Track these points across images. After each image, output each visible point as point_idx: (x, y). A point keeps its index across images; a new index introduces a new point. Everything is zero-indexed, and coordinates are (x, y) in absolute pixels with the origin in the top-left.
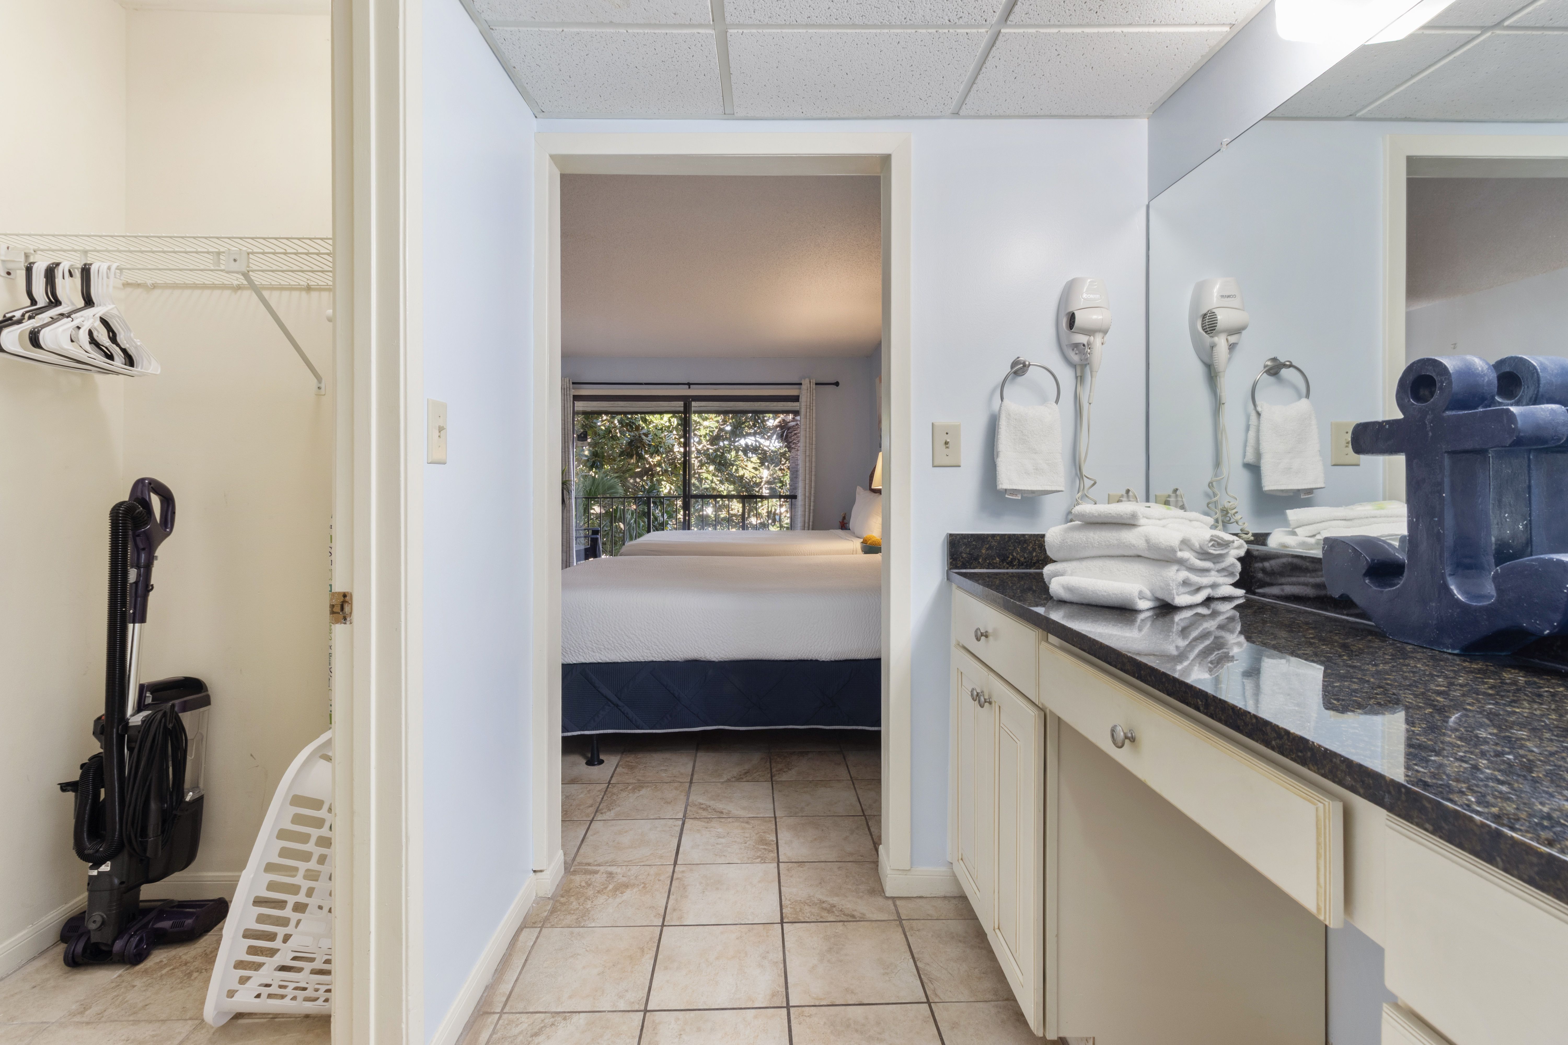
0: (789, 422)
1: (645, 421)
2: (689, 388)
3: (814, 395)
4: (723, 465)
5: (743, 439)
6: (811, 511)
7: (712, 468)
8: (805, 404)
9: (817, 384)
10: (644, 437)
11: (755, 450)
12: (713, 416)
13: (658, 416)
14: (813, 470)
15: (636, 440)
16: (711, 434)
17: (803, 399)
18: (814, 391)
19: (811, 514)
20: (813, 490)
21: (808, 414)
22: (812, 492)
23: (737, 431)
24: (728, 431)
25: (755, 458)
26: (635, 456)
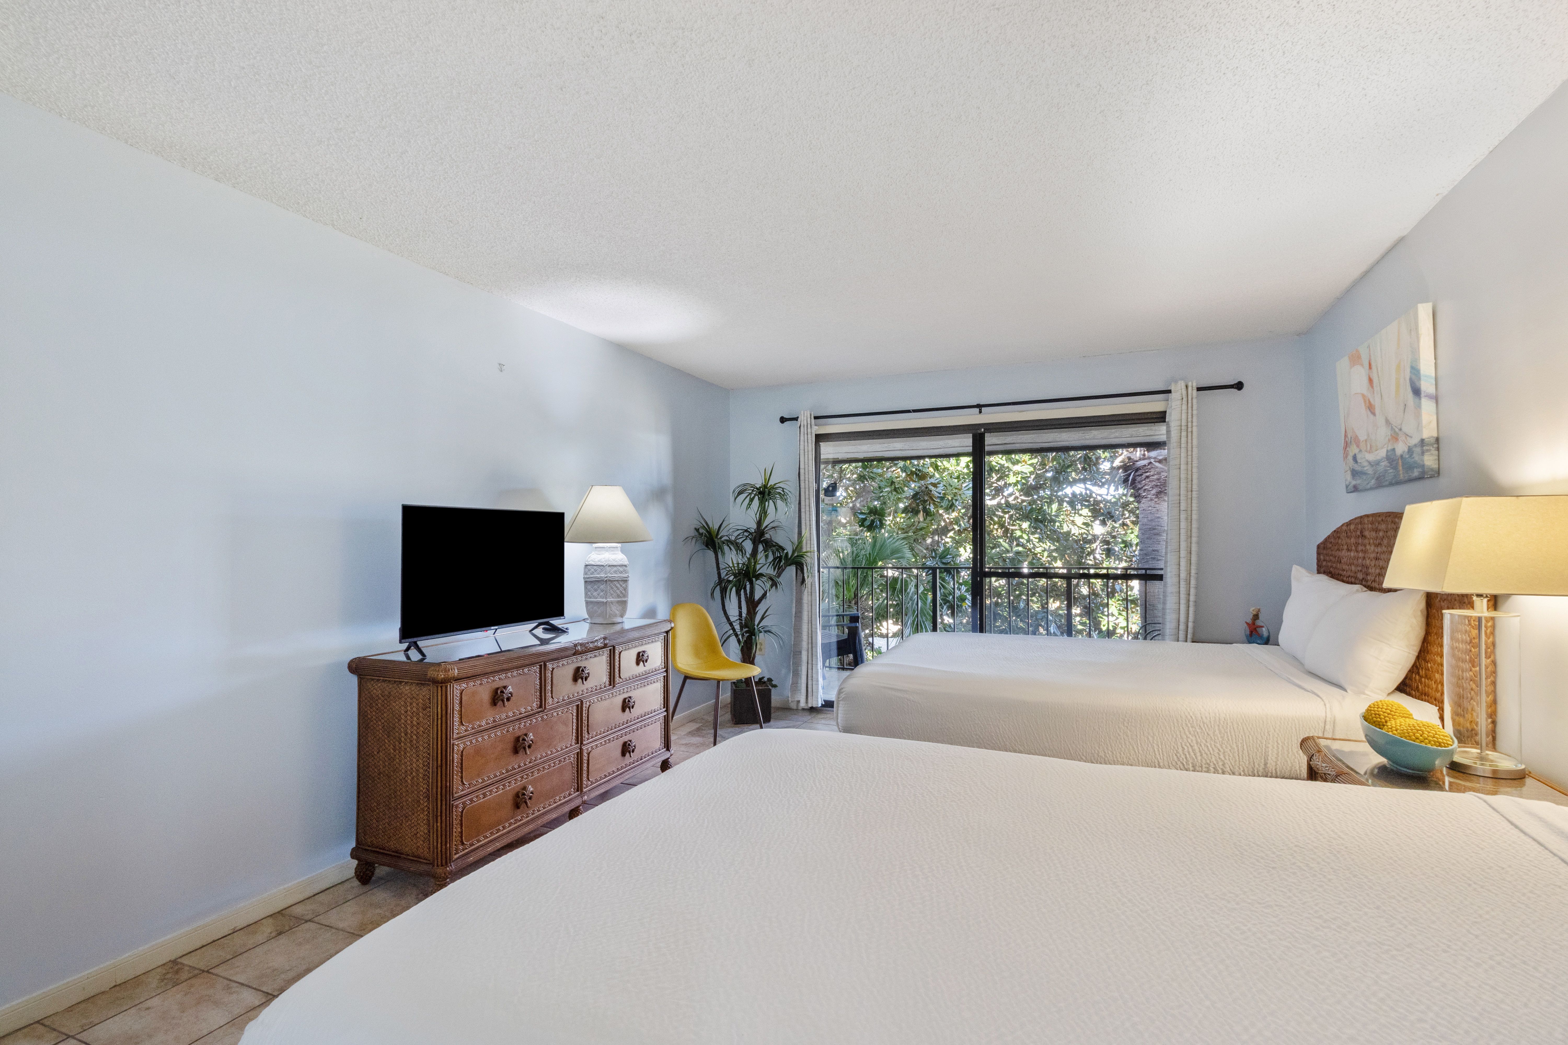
0: (1137, 461)
1: (936, 468)
2: (980, 412)
3: (1195, 407)
4: (1041, 522)
5: (1069, 487)
6: (1191, 604)
7: (1025, 525)
8: (1178, 423)
9: (1199, 389)
10: (931, 487)
11: (1084, 499)
12: (1026, 457)
13: (953, 460)
14: (1194, 534)
15: (922, 492)
16: (1023, 481)
17: (1173, 417)
18: (1195, 401)
19: (1191, 609)
20: (1193, 567)
21: (1184, 440)
22: (1193, 572)
23: (1060, 477)
24: (1049, 477)
25: (1085, 512)
26: (921, 512)
